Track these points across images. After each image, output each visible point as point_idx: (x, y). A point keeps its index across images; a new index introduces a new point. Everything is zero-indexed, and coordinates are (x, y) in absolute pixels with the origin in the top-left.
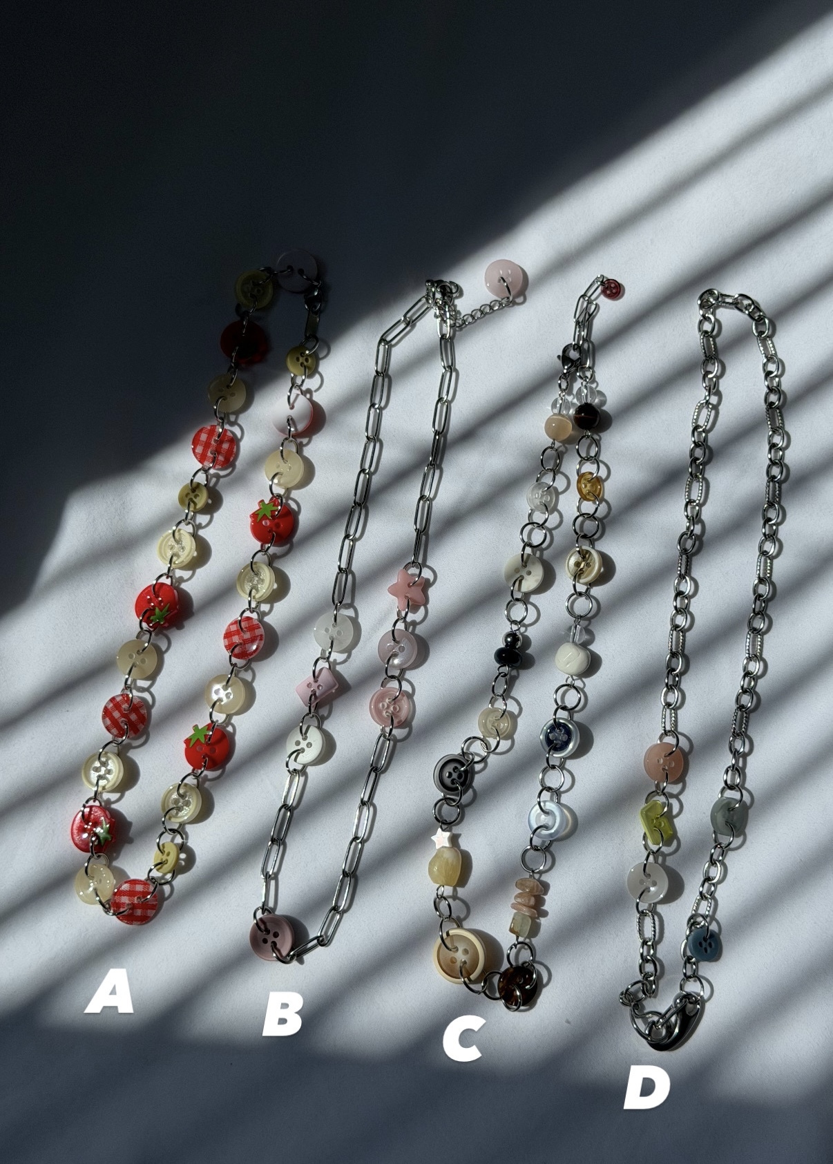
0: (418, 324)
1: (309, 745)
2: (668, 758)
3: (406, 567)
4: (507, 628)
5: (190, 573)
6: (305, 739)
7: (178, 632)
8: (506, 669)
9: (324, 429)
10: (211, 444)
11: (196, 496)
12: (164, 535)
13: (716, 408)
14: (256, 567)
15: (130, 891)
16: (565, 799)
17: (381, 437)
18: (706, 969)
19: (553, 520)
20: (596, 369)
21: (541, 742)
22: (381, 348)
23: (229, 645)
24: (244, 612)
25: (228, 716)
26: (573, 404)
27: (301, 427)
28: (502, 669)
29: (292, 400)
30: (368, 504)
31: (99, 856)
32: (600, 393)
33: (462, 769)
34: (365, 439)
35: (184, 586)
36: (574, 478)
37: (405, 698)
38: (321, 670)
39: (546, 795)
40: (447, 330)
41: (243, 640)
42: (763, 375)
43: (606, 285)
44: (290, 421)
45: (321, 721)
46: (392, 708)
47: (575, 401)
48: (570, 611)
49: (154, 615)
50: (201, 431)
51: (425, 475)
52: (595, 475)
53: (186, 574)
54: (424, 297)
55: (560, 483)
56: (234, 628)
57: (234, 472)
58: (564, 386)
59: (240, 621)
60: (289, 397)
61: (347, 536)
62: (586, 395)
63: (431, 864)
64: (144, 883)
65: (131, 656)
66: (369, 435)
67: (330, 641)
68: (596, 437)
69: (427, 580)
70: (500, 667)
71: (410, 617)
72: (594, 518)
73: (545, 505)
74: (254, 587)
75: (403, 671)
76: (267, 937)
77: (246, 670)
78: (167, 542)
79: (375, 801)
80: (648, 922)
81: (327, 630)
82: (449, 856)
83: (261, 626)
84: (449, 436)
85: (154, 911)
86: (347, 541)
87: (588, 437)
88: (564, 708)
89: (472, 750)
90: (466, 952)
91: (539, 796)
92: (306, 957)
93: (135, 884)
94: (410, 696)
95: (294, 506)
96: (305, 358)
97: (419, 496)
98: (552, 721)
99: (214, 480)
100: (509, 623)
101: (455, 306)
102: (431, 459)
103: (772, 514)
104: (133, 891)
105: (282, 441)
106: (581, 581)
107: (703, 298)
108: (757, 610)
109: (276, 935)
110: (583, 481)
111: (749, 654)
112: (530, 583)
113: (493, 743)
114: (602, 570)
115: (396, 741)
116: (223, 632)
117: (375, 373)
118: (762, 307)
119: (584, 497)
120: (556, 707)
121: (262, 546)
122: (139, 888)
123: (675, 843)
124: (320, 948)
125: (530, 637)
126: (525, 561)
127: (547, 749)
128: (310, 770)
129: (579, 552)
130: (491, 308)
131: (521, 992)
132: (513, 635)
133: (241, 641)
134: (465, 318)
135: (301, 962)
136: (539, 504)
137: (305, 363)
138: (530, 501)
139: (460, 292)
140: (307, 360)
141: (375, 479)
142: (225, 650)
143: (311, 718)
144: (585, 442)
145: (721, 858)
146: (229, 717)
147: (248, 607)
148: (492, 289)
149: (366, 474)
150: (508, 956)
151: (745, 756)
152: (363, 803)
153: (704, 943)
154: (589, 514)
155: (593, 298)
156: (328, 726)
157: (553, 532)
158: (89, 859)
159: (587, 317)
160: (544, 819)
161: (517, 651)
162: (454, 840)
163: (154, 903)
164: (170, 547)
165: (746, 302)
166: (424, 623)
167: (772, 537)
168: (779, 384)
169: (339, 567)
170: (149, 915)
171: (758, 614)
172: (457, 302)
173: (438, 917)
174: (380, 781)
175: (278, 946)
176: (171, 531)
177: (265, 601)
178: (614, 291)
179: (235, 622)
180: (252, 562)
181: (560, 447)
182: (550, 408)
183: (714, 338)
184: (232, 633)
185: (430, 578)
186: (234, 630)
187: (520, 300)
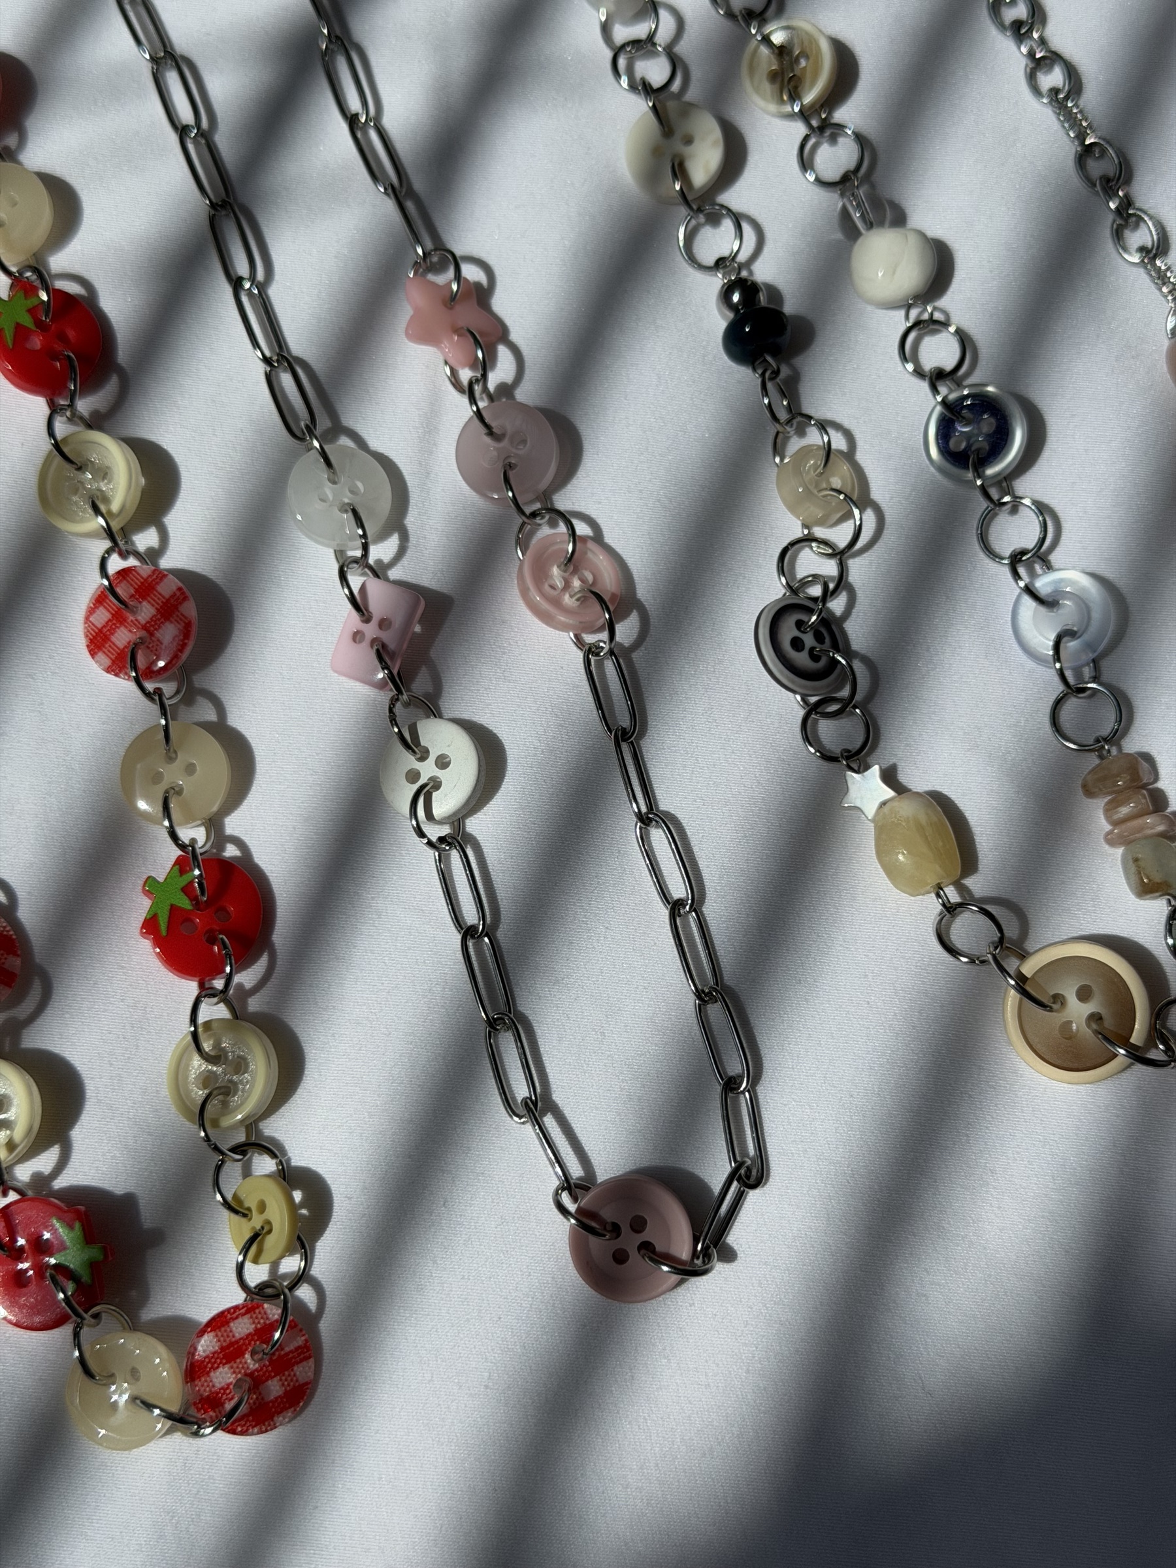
1: (444, 763)
4: (712, 281)
6: (423, 756)
14: (74, 450)
15: (222, 1349)
23: (114, 662)
24: (106, 560)
25: (210, 822)
31: (96, 1316)
33: (814, 618)
37: (591, 551)
38: (363, 589)
41: (144, 628)
45: (433, 700)
56: (102, 617)
59: (111, 589)
61: (239, 288)
64: (247, 1309)
67: (348, 516)
71: (492, 379)
74: (96, 496)
75: (547, 498)
76: (619, 1243)
79: (665, 803)
81: (323, 498)
82: (910, 814)
83: (164, 575)
85: (311, 1362)
86: (245, 299)
88: (941, 376)
89: (804, 571)
90: (1084, 994)
91: (1016, 575)
92: (735, 1237)
93: (227, 1323)
94: (599, 542)
95: (73, 288)
98: (939, 409)
100: (708, 273)
102: (325, 30)
104: (232, 1344)
109: (638, 1225)
112: (704, 160)
116: (82, 644)
121: (52, 403)
122: (242, 1327)
124: (753, 1197)
125: (769, 281)
128: (474, 825)
132: (734, 290)
133: (141, 633)
135: (729, 1255)
142: (111, 677)
143: (408, 703)
146: (214, 824)
152: (645, 820)
158: (76, 1335)
161: (765, 317)
162: (892, 780)
163: (300, 1341)
166: (525, 379)
169: (261, 358)
170: (302, 1381)
173: (973, 966)
175: (659, 1248)
177: (137, 522)
179: (99, 600)
180: (56, 444)
184: (105, 630)
185: (476, 279)
186: (106, 620)
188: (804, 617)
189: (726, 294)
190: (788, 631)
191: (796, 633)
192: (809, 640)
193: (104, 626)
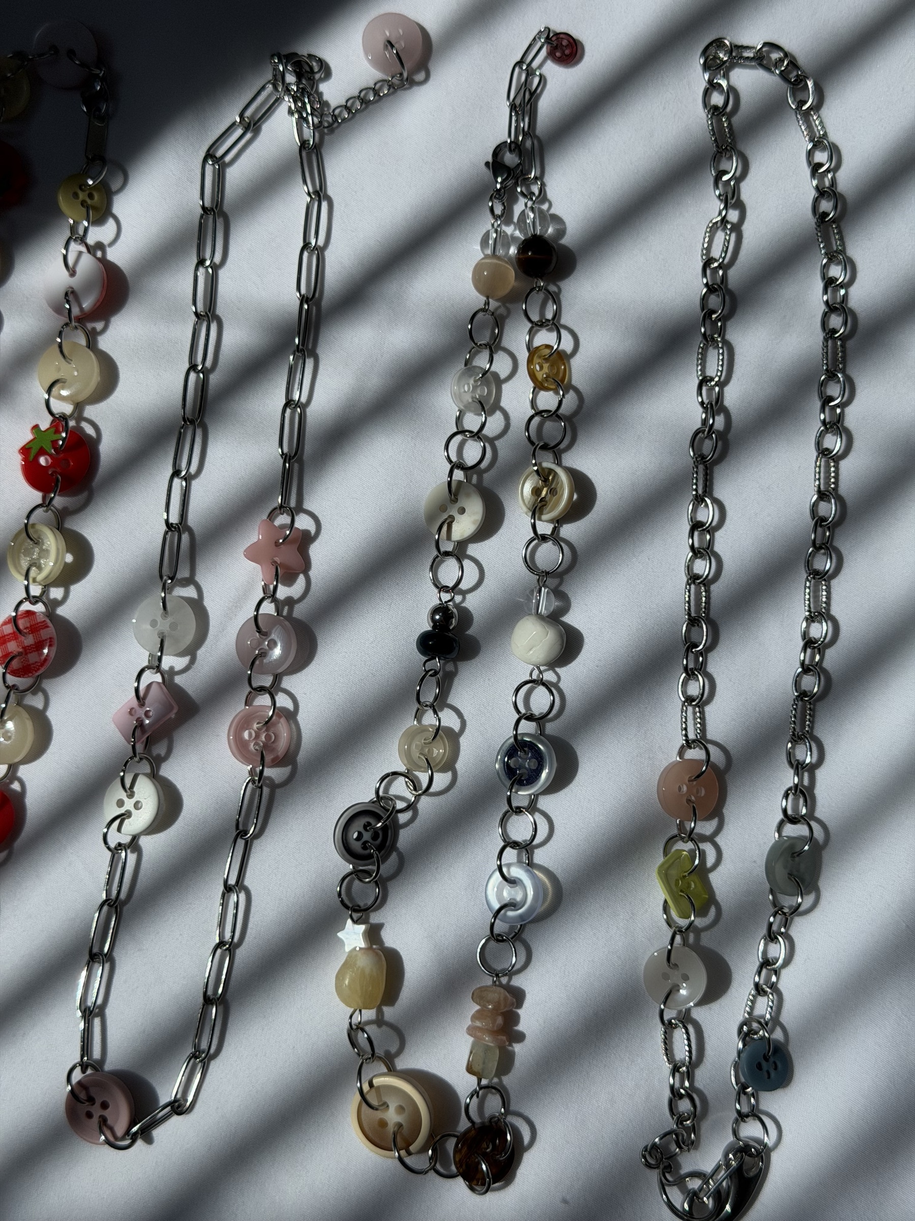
0: (266, 127)
1: (138, 806)
2: (695, 783)
3: (272, 516)
4: (433, 598)
6: (131, 795)
8: (437, 663)
9: (127, 306)
13: (737, 228)
14: (36, 531)
16: (540, 856)
17: (220, 311)
18: (772, 1102)
19: (494, 424)
20: (547, 179)
21: (498, 773)
22: (209, 169)
24: (21, 603)
25: (10, 767)
26: (514, 238)
27: (87, 304)
28: (429, 665)
29: (71, 262)
30: (207, 420)
32: (556, 219)
33: (380, 824)
34: (194, 318)
36: (523, 355)
37: (283, 721)
38: (149, 687)
39: (510, 855)
40: (308, 133)
41: (24, 648)
42: (807, 171)
43: (555, 43)
44: (70, 295)
45: (156, 763)
46: (263, 738)
47: (517, 233)
48: (530, 563)
51: (291, 368)
52: (555, 347)
54: (269, 82)
55: (502, 366)
56: (9, 630)
58: (498, 210)
59: (16, 619)
60: (65, 258)
61: (176, 473)
62: (534, 223)
63: (338, 977)
66: (199, 311)
67: (159, 640)
68: (552, 288)
69: (306, 533)
70: (426, 661)
71: (283, 592)
72: (558, 416)
73: (480, 402)
74: (35, 564)
75: (277, 678)
76: (90, 1109)
77: (34, 693)
79: (247, 882)
80: (679, 1036)
81: (154, 623)
82: (364, 962)
83: (50, 624)
84: (325, 303)
86: (176, 481)
87: (540, 289)
88: (530, 718)
89: (393, 791)
90: (401, 1109)
91: (500, 857)
92: (157, 1133)
94: (291, 716)
95: (90, 430)
96: (87, 192)
97: (284, 402)
98: (512, 740)
100: (436, 591)
101: (320, 95)
102: (297, 341)
103: (834, 390)
105: (59, 328)
106: (544, 517)
107: (708, 52)
108: (818, 542)
109: (105, 1106)
110: (536, 360)
111: (809, 611)
112: (464, 526)
113: (424, 778)
114: (575, 497)
115: (274, 786)
117: (200, 211)
118: (801, 60)
119: (539, 386)
120: (517, 716)
121: (44, 498)
123: (713, 910)
124: (175, 1119)
125: (471, 609)
126: (454, 492)
127: (508, 783)
128: (144, 841)
129: (537, 471)
130: (376, 92)
131: (489, 1165)
132: (442, 609)
133: (21, 650)
134: (337, 112)
135: (149, 1140)
136: (470, 400)
137: (89, 201)
138: (457, 397)
139: (326, 70)
140: (91, 196)
141: (214, 378)
143: (138, 762)
144: (537, 298)
145: (783, 930)
146: (13, 768)
147: (24, 595)
148: (377, 63)
149: (198, 372)
150: (467, 1106)
151: (812, 769)
152: (228, 889)
153: (764, 1064)
154: (550, 411)
155: (535, 64)
156: (168, 771)
157: (496, 442)
159: (527, 96)
160: (508, 893)
161: (450, 635)
162: (373, 934)
165: (775, 56)
166: (305, 601)
167: (835, 425)
168: (834, 182)
169: (167, 521)
171: (821, 548)
172: (324, 87)
173: (356, 1056)
174: (253, 850)
175: (109, 1122)
177: (56, 583)
178: (567, 52)
179: (9, 621)
180: (26, 525)
181: (499, 307)
182: (479, 248)
183: (730, 117)
184: (6, 638)
185: (309, 528)
186: (10, 632)
187: (421, 76)
188: (372, 821)
189: (435, 611)
190: (359, 825)
191: (362, 830)
192: (367, 836)
193: (7, 635)
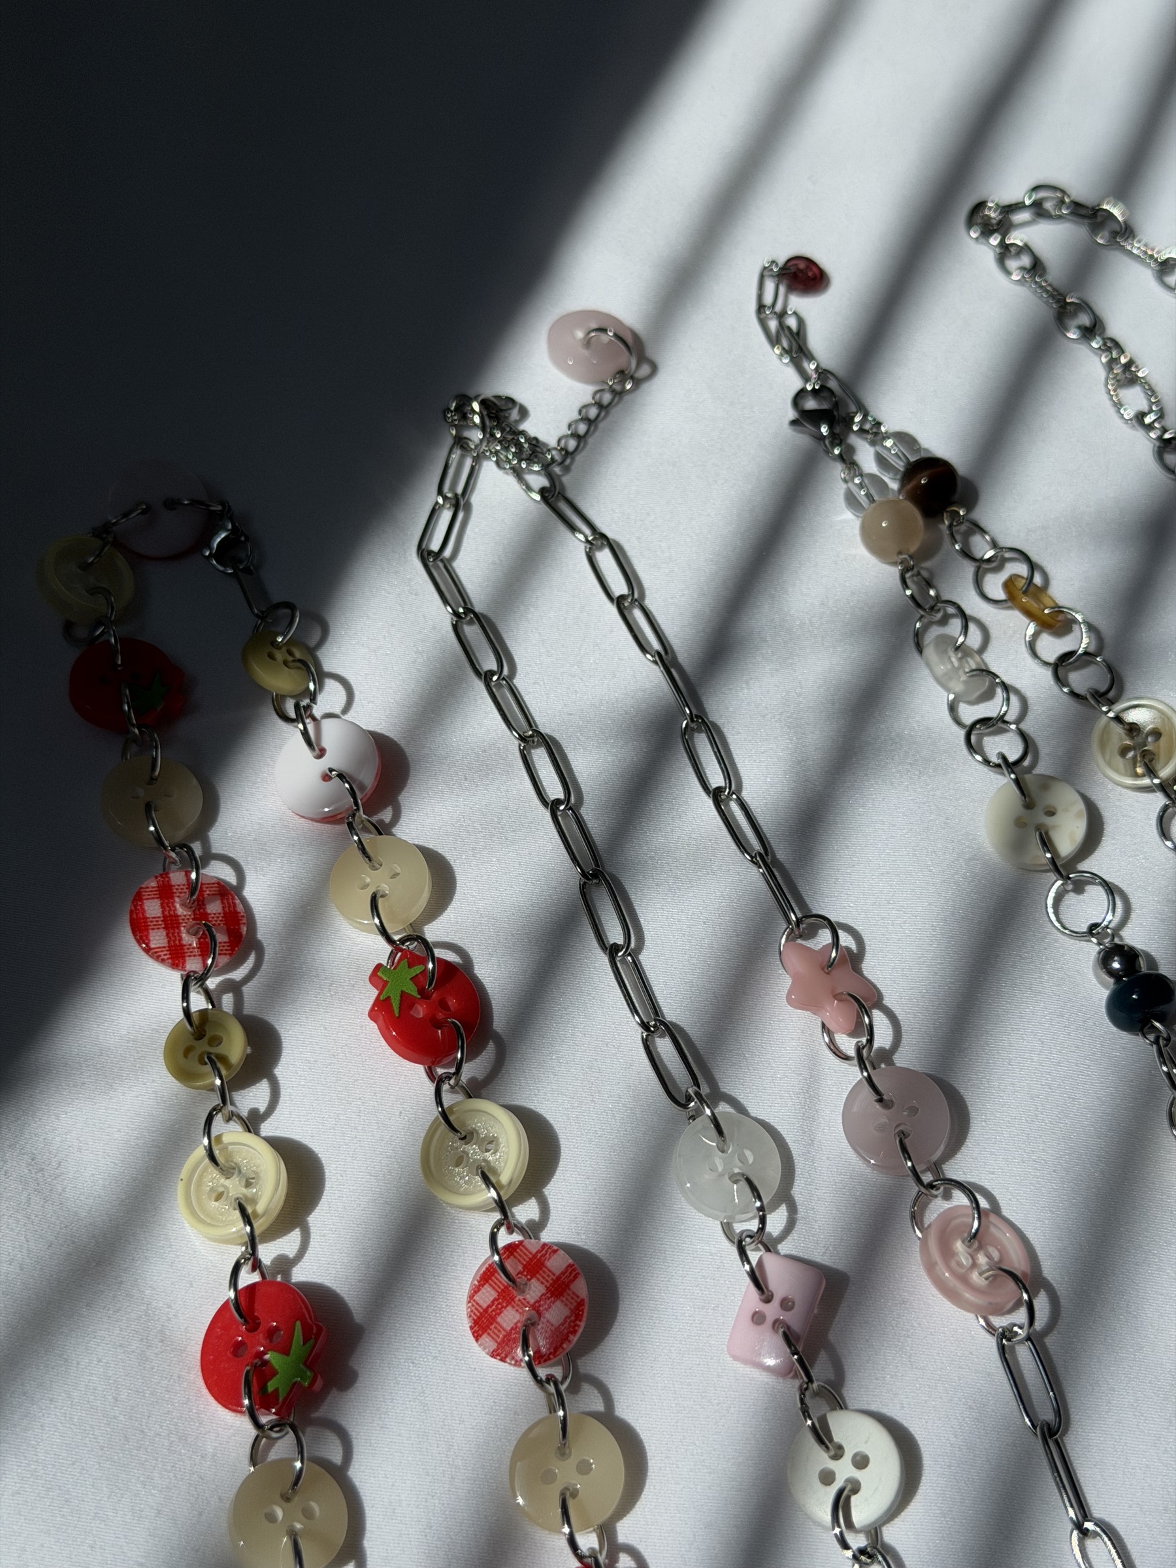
1: (861, 1462)
5: (295, 1235)
6: (838, 1453)
7: (351, 1394)
10: (177, 916)
11: (216, 1041)
12: (184, 1173)
14: (457, 1118)
22: (432, 567)
23: (499, 1345)
24: (495, 1234)
27: (367, 780)
35: (299, 1275)
41: (534, 1307)
43: (789, 274)
46: (982, 1259)
49: (274, 1373)
50: (138, 898)
53: (288, 1244)
54: (454, 445)
56: (487, 1296)
57: (266, 957)
59: (502, 1265)
60: (304, 736)
61: (614, 952)
65: (271, 1518)
78: (200, 1184)
81: (713, 1168)
86: (620, 963)
95: (451, 957)
96: (284, 649)
99: (227, 1001)
101: (528, 433)
106: (1162, 775)
107: (976, 218)
112: (1068, 837)
116: (465, 1324)
121: (436, 1073)
126: (1027, 794)
128: (892, 1535)
129: (1117, 718)
130: (599, 406)
132: (1113, 952)
134: (561, 446)
137: (291, 662)
139: (519, 408)
140: (290, 653)
141: (588, 813)
142: (495, 1362)
146: (606, 1531)
152: (1082, 1529)
155: (779, 307)
159: (792, 338)
164: (214, 1195)
165: (1051, 197)
166: (904, 1044)
169: (643, 1024)
172: (526, 425)
176: (200, 1152)
177: (522, 1194)
179: (486, 1277)
180: (441, 1114)
182: (849, 513)
184: (490, 1310)
186: (492, 1299)
187: (645, 370)
189: (1105, 961)
